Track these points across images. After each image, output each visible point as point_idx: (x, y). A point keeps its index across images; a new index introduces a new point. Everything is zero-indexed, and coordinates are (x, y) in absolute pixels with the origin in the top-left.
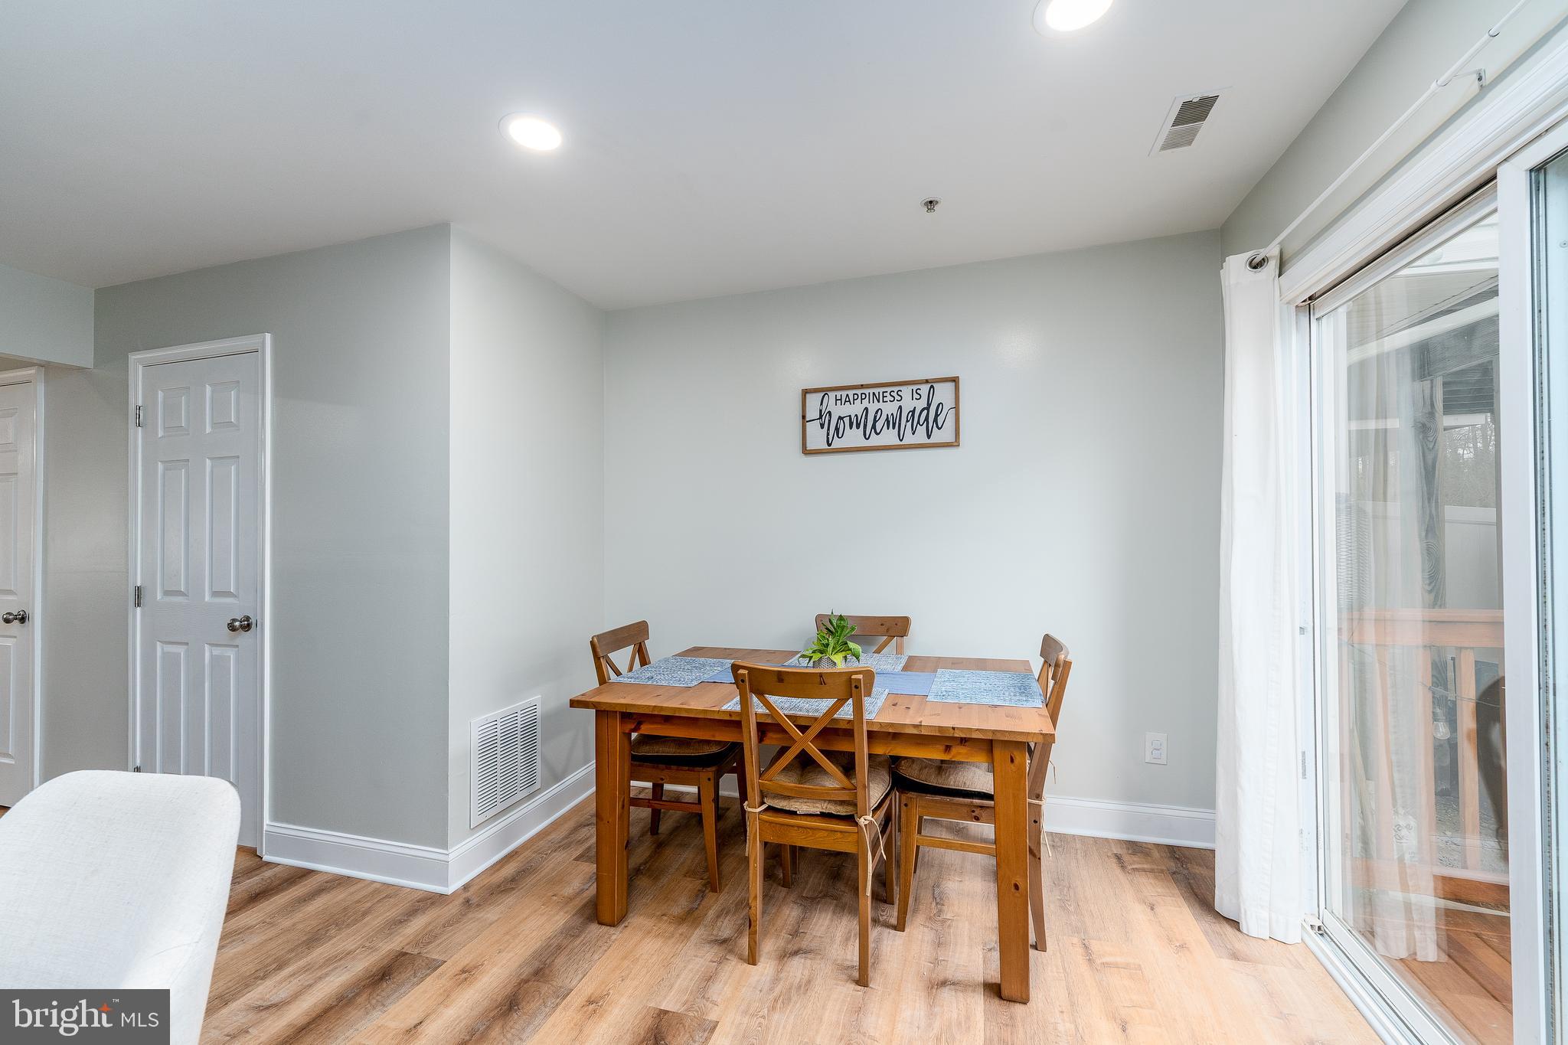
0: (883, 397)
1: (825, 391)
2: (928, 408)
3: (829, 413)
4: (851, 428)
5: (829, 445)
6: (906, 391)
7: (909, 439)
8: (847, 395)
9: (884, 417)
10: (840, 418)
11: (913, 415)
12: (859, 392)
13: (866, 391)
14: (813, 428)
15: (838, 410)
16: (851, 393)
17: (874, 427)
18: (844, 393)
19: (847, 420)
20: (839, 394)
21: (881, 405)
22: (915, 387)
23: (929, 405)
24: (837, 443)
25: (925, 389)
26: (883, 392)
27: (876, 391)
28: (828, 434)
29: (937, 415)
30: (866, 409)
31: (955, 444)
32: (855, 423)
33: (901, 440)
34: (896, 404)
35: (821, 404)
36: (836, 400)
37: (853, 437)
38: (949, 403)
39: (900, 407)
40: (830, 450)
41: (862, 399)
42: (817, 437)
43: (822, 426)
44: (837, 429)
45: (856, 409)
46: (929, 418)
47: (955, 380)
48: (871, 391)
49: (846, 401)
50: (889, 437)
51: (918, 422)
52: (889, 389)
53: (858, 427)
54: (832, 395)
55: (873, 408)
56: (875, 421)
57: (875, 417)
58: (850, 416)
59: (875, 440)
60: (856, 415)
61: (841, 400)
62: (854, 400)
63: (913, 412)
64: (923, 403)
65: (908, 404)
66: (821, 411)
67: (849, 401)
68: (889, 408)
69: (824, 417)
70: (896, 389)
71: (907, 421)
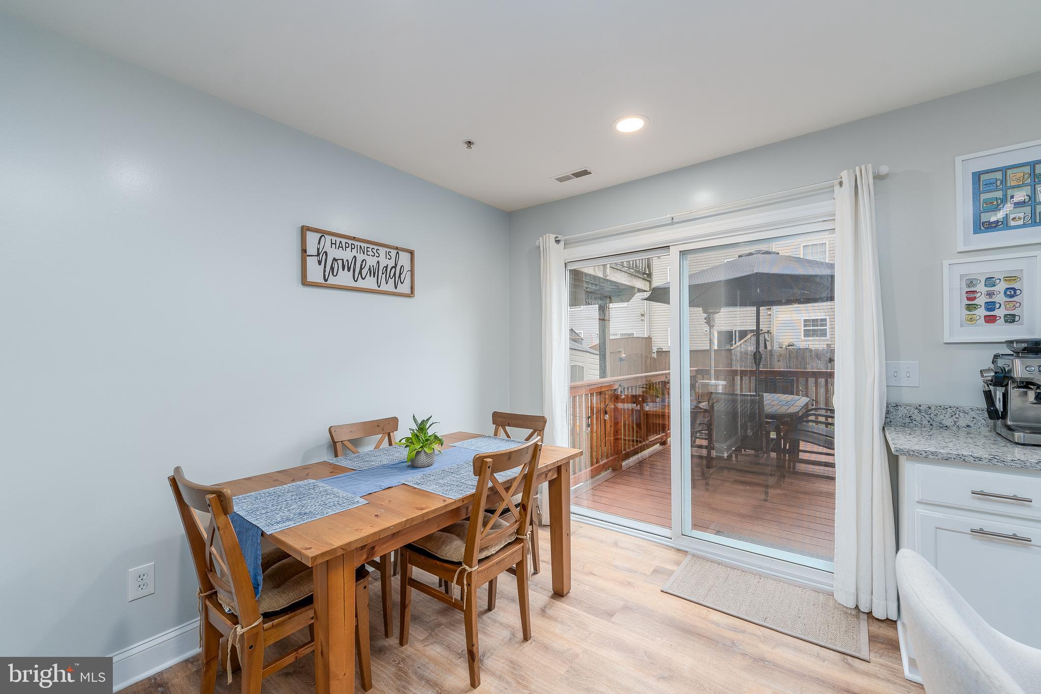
0: (367, 251)
1: (323, 233)
2: (395, 267)
3: (326, 252)
4: (343, 270)
5: (326, 280)
6: (382, 251)
7: (384, 287)
8: (341, 242)
9: (367, 267)
10: (335, 260)
11: (386, 270)
12: (350, 242)
13: (356, 243)
14: (312, 262)
15: (333, 253)
16: (344, 241)
17: (360, 273)
18: (338, 240)
19: (340, 262)
20: (334, 239)
21: (365, 257)
22: (388, 250)
23: (396, 265)
24: (332, 280)
25: (393, 253)
26: (367, 247)
27: (363, 245)
28: (325, 271)
29: (400, 274)
30: (355, 257)
31: (412, 295)
32: (347, 266)
33: (379, 287)
34: (376, 259)
35: (319, 243)
36: (332, 243)
37: (344, 278)
38: (407, 267)
39: (378, 262)
40: (324, 285)
41: (352, 248)
42: (315, 272)
43: (320, 263)
44: (332, 268)
45: (347, 255)
46: (394, 274)
47: (412, 253)
48: (359, 244)
49: (339, 247)
50: (370, 283)
51: (390, 276)
52: (371, 246)
53: (349, 270)
54: (328, 238)
55: (360, 257)
56: (361, 269)
57: (361, 265)
58: (342, 260)
59: (361, 284)
60: (347, 260)
61: (335, 244)
62: (346, 247)
63: (387, 267)
64: (391, 263)
65: (384, 262)
66: (318, 249)
67: (342, 247)
68: (371, 261)
69: (321, 255)
70: (376, 248)
71: (383, 274)
